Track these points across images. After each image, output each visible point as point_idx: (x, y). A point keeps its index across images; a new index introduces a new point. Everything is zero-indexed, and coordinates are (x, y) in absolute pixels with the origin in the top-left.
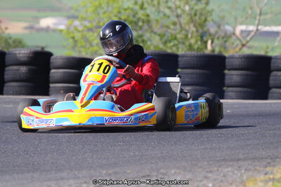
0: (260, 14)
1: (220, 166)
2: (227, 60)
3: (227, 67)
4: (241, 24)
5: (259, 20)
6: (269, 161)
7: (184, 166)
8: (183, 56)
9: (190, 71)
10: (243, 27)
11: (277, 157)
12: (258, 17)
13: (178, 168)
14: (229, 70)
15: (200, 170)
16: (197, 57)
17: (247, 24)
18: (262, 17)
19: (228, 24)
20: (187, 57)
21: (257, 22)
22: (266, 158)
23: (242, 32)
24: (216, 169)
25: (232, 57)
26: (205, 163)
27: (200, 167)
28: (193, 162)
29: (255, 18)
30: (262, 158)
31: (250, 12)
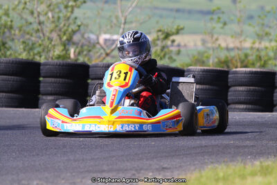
0: (125, 23)
1: (83, 178)
2: (90, 69)
3: (91, 77)
4: (105, 33)
5: (124, 29)
6: (134, 172)
7: (46, 178)
8: (45, 64)
9: (53, 80)
10: (107, 36)
11: (141, 169)
12: (122, 26)
13: (40, 179)
14: (92, 79)
15: (63, 181)
16: (60, 65)
17: (111, 33)
18: (127, 26)
19: (92, 32)
20: (50, 65)
21: (121, 31)
22: (131, 169)
23: (106, 40)
24: (79, 180)
25: (96, 66)
26: (69, 174)
27: (63, 179)
28: (56, 174)
29: (120, 27)
30: (126, 170)
31: (114, 21)
